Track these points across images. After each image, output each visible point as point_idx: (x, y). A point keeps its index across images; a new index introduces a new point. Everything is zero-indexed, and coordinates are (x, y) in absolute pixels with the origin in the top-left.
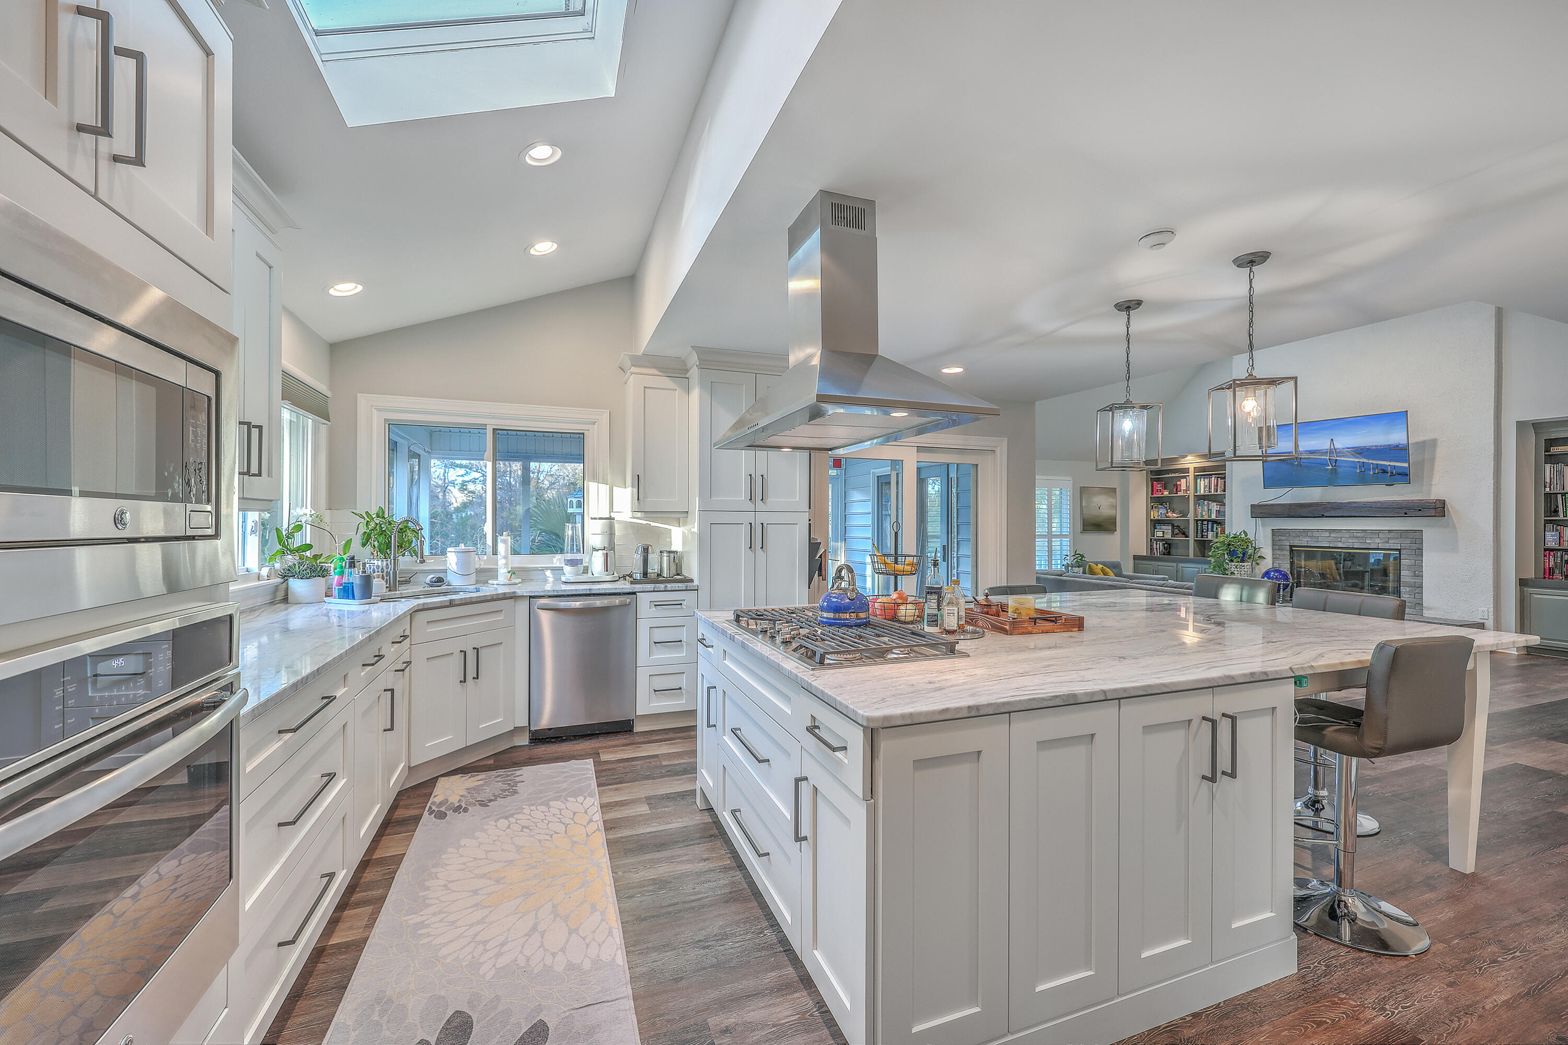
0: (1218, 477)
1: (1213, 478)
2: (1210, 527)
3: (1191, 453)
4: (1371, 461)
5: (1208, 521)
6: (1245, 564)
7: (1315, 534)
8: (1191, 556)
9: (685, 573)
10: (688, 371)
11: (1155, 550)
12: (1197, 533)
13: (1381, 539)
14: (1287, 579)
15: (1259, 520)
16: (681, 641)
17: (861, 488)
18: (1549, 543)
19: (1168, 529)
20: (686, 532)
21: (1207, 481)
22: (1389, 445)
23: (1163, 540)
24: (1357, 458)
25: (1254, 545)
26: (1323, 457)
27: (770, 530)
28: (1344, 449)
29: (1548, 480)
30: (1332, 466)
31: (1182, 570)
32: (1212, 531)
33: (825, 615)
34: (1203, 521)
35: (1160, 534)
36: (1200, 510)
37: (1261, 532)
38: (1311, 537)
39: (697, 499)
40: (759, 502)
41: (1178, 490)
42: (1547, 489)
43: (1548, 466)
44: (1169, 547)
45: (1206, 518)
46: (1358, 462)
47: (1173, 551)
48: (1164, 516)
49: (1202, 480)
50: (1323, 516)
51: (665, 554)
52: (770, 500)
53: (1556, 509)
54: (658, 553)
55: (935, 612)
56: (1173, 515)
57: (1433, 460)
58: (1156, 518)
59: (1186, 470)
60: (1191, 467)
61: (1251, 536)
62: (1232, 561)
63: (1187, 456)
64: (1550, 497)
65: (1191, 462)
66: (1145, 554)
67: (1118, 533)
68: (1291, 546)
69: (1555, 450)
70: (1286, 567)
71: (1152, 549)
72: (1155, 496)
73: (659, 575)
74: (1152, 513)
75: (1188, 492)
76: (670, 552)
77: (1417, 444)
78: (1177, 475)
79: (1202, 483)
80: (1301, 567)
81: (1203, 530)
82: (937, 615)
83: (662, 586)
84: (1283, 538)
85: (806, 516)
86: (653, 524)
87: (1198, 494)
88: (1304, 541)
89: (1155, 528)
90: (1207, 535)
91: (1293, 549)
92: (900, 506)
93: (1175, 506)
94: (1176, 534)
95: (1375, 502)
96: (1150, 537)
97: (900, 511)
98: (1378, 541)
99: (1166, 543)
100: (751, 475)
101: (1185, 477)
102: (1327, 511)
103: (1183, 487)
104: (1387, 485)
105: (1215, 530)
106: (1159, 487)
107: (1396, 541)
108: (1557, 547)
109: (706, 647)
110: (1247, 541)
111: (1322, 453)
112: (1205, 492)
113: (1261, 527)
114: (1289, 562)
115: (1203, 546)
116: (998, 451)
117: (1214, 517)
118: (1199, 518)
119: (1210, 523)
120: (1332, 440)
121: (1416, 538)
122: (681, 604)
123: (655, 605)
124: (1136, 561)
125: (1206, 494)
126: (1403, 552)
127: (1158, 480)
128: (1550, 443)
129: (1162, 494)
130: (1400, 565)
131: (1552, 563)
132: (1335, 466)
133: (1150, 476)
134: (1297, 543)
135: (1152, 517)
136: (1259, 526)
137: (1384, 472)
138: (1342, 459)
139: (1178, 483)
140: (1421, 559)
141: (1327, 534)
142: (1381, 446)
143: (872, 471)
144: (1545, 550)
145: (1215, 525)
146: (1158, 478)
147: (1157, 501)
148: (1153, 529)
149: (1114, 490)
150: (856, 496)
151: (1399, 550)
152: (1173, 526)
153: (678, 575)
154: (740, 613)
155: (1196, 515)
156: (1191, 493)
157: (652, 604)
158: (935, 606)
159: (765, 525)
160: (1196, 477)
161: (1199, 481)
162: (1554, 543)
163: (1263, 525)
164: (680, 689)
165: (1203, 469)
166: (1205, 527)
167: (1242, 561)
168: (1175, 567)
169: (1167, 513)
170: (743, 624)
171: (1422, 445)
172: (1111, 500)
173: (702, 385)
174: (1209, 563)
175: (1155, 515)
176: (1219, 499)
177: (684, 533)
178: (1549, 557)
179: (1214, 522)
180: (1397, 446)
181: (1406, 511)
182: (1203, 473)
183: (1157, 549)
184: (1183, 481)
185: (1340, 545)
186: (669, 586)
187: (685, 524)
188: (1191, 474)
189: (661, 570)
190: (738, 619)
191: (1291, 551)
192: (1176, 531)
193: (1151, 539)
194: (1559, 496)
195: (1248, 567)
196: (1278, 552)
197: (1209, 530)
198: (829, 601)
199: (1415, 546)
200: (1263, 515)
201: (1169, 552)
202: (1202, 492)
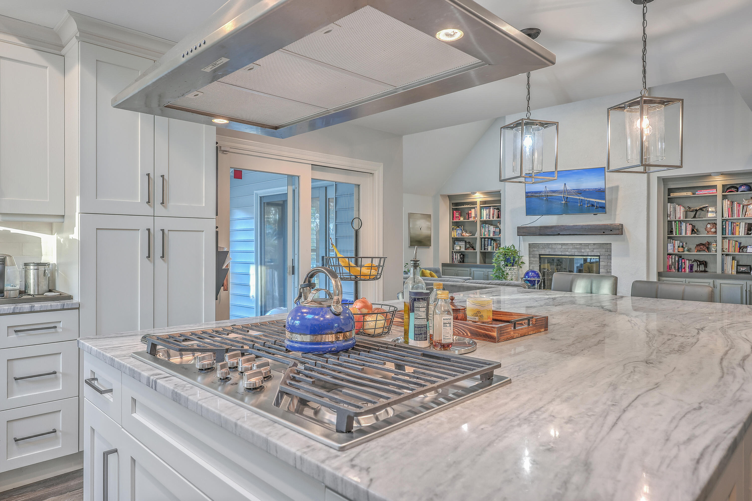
0: (494, 208)
1: (491, 209)
2: (489, 243)
3: (479, 191)
4: (586, 199)
5: (488, 238)
6: (515, 267)
7: (554, 247)
8: (478, 263)
9: (60, 288)
10: (63, 47)
11: (455, 259)
12: (482, 247)
13: (590, 249)
14: (539, 277)
15: (521, 237)
16: (55, 373)
17: (244, 207)
18: (669, 251)
19: (462, 244)
20: (62, 240)
21: (488, 210)
22: (595, 189)
23: (459, 252)
24: (579, 196)
25: (518, 255)
26: (560, 195)
27: (172, 238)
28: (571, 190)
29: (669, 213)
30: (565, 201)
31: (474, 273)
32: (491, 245)
33: (298, 338)
34: (485, 238)
35: (458, 248)
36: (483, 231)
37: (522, 244)
38: (552, 248)
39: (78, 198)
40: (158, 206)
41: (470, 216)
42: (669, 218)
43: (669, 204)
44: (463, 256)
45: (487, 236)
46: (579, 199)
47: (466, 260)
48: (460, 235)
49: (485, 210)
50: (559, 234)
51: (32, 267)
52: (172, 204)
53: (671, 230)
54: (22, 266)
55: (424, 322)
56: (466, 235)
57: (617, 199)
58: (456, 236)
59: (475, 203)
60: (478, 200)
61: (517, 248)
62: (507, 265)
63: (475, 193)
64: (670, 222)
65: (478, 197)
66: (449, 263)
67: (432, 248)
68: (540, 255)
69: (672, 195)
70: (537, 269)
71: (453, 259)
72: (455, 221)
73: (21, 293)
74: (453, 233)
75: (476, 218)
76: (39, 264)
77: (609, 188)
78: (469, 206)
79: (485, 212)
80: (545, 269)
81: (485, 245)
82: (426, 326)
83: (26, 307)
84: (535, 249)
85: (213, 223)
86: (13, 231)
87: (482, 219)
88: (547, 251)
89: (454, 244)
90: (488, 249)
91: (541, 256)
92: (296, 219)
93: (467, 228)
94: (468, 248)
95: (588, 225)
96: (451, 250)
97: (296, 224)
98: (588, 250)
99: (462, 254)
100: (148, 175)
101: (474, 208)
102: (562, 231)
103: (473, 215)
104: (594, 214)
105: (492, 245)
106: (457, 214)
107: (597, 250)
108: (672, 252)
109: (101, 392)
110: (516, 252)
111: (560, 192)
112: (486, 218)
113: (522, 242)
114: (539, 266)
115: (486, 256)
116: (376, 173)
117: (491, 235)
118: (483, 236)
119: (489, 240)
120: (565, 184)
121: (607, 247)
122: (55, 327)
123: (16, 331)
124: (443, 268)
125: (487, 220)
126: (601, 257)
127: (456, 209)
128: (670, 191)
129: (459, 219)
130: (599, 265)
131: (670, 262)
132: (566, 201)
133: (452, 207)
134: (543, 252)
135: (453, 236)
136: (521, 241)
137: (593, 206)
138: (571, 197)
139: (470, 212)
140: (610, 261)
141: (560, 246)
142: (591, 189)
143: (255, 192)
144: (668, 254)
145: (492, 241)
146: (456, 208)
147: (456, 225)
148: (453, 244)
149: (429, 216)
150: (239, 214)
151: (599, 256)
152: (466, 242)
153: (50, 291)
154: (156, 342)
155: (481, 235)
156: (478, 219)
157: (12, 330)
158: (424, 315)
159: (166, 232)
160: (481, 208)
161: (482, 210)
162: (671, 251)
163: (524, 241)
164: (55, 431)
165: (485, 202)
166: (486, 243)
167: (513, 266)
168: (469, 271)
169: (462, 233)
170: (160, 355)
171: (612, 188)
172: (428, 223)
173: (84, 61)
174: (493, 267)
175: (455, 234)
176: (495, 223)
177: (58, 241)
178: (669, 259)
179: (492, 239)
180: (600, 189)
181: (604, 231)
182: (485, 204)
183: (456, 258)
184: (473, 211)
185: (567, 253)
186: (37, 306)
187: (60, 231)
188: (478, 206)
189: (26, 286)
190: (153, 350)
191: (540, 258)
192: (468, 246)
193: (452, 252)
194: (673, 222)
195: (516, 269)
196: (532, 259)
197: (489, 244)
198: (302, 318)
199: (607, 253)
200: (524, 234)
201: (463, 261)
202: (485, 219)
